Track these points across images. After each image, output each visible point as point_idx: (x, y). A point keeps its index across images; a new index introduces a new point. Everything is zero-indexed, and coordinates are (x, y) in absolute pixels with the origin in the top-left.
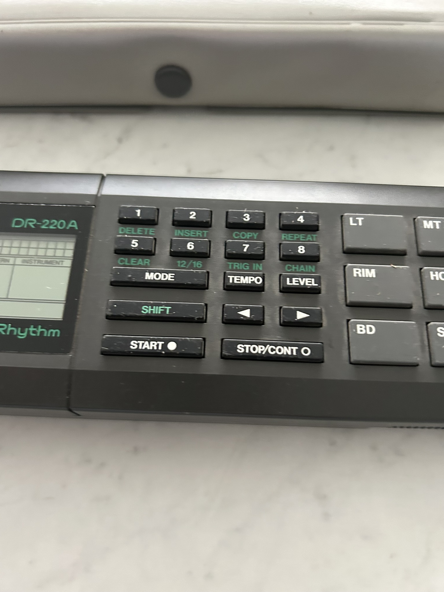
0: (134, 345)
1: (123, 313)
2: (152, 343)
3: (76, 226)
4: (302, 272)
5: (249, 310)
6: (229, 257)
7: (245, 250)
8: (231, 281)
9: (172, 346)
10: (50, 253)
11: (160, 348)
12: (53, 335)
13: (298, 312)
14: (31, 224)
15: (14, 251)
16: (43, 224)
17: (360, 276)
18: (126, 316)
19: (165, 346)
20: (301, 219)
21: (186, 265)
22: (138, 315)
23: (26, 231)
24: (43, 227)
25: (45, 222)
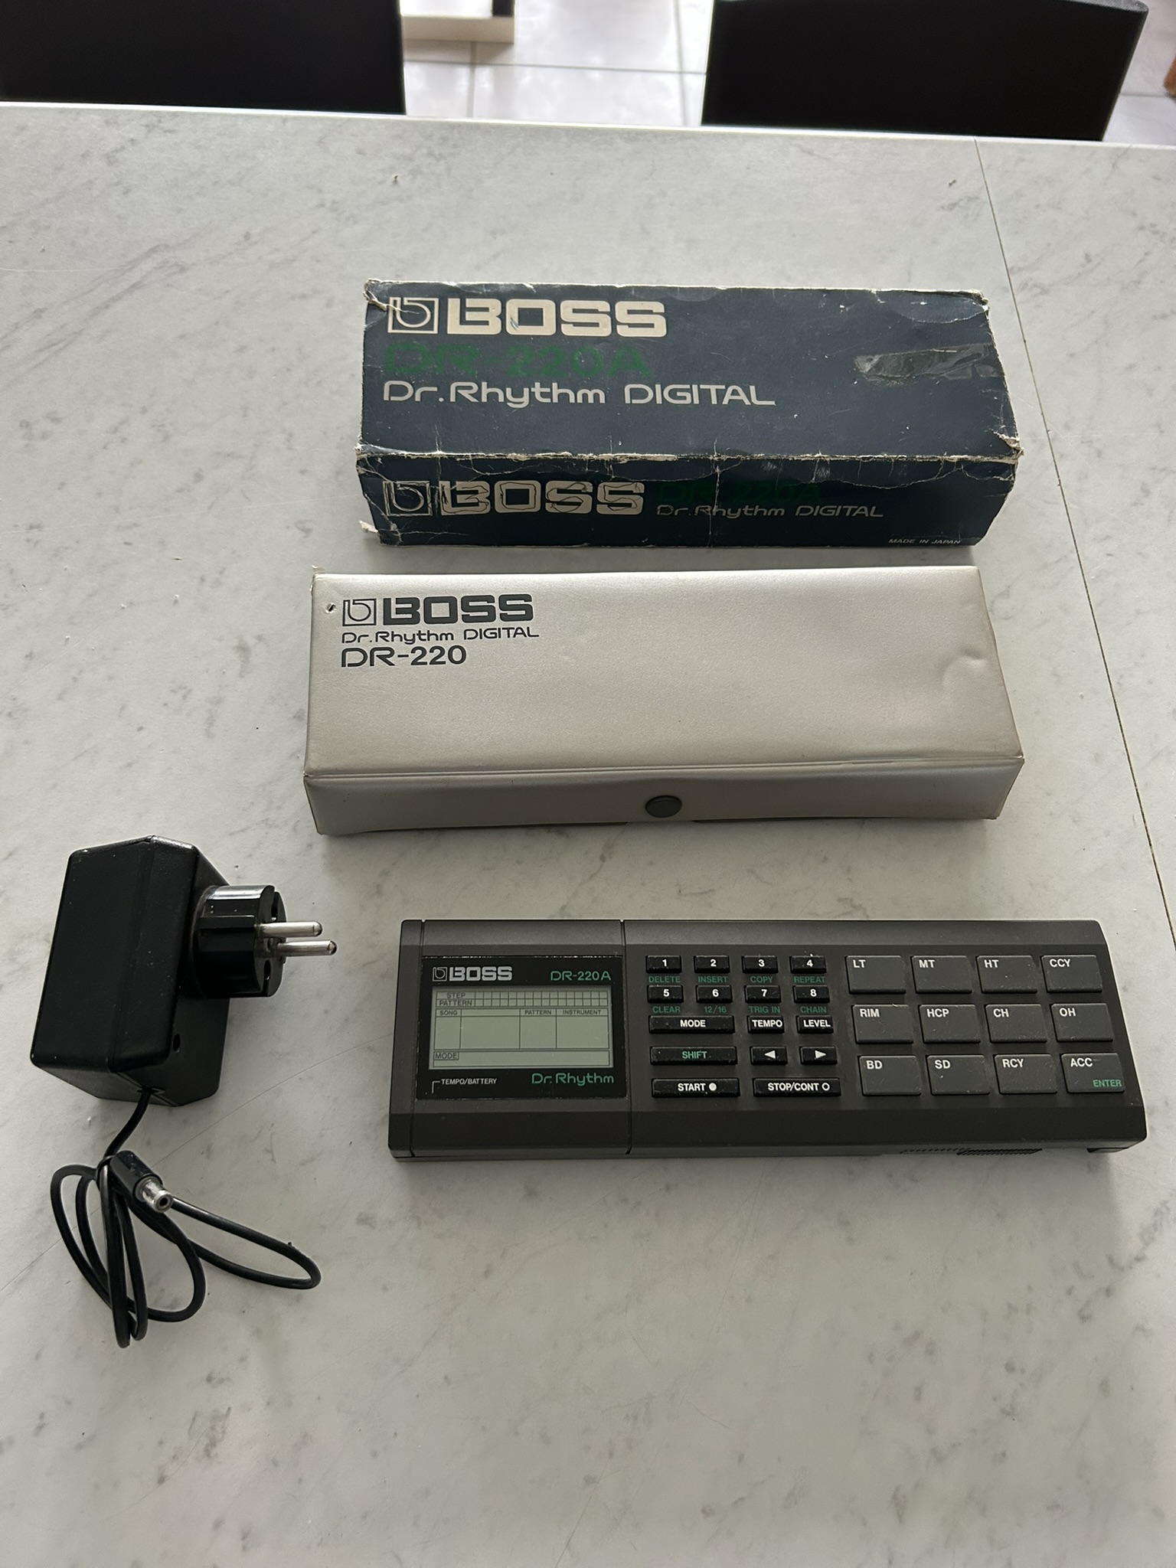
0: (681, 1088)
1: (667, 1059)
2: (695, 1085)
3: (608, 976)
4: (815, 1014)
5: (774, 1052)
6: (750, 1001)
7: (764, 995)
8: (755, 1025)
9: (713, 1087)
10: (587, 1003)
11: (703, 1089)
12: (608, 1081)
13: (816, 1052)
14: (567, 976)
15: (554, 1003)
16: (579, 976)
17: (866, 1015)
18: (670, 1061)
19: (707, 1087)
20: (810, 963)
21: (713, 1010)
22: (680, 1060)
23: (565, 983)
24: (579, 979)
25: (581, 974)
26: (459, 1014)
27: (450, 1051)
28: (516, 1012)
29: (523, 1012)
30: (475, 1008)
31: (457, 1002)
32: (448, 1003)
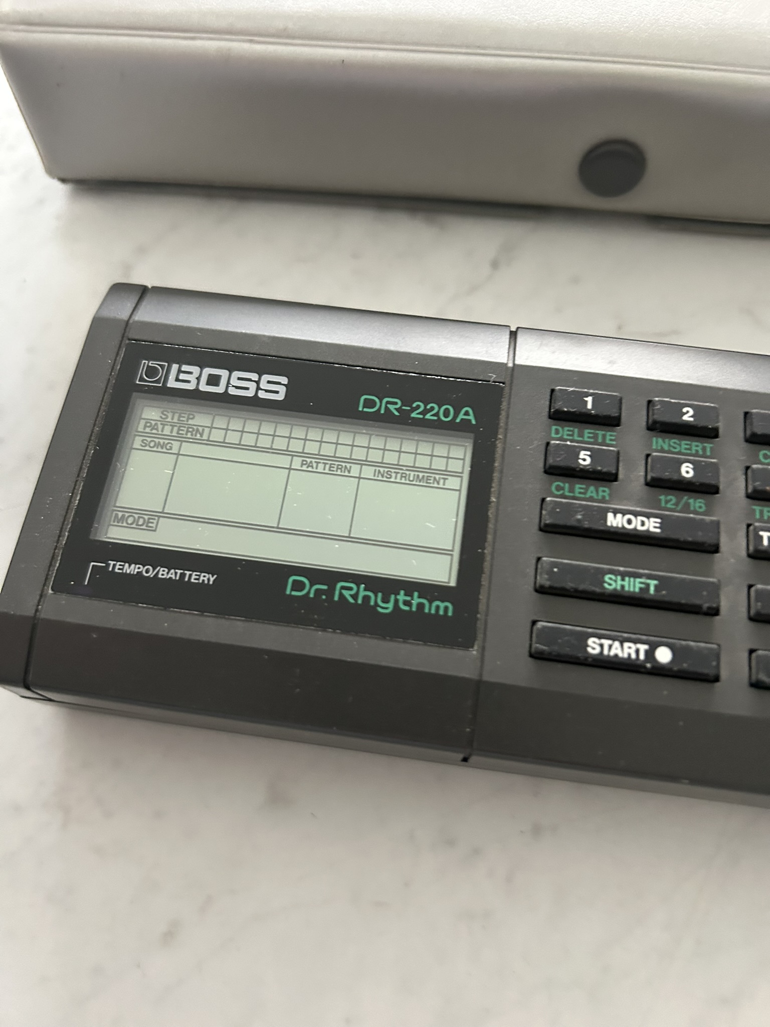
0: (594, 646)
1: (570, 585)
2: (626, 645)
3: (471, 417)
6: (756, 496)
8: (765, 542)
9: (664, 655)
10: (423, 462)
11: (642, 657)
12: (441, 612)
14: (391, 407)
15: (359, 454)
16: (413, 410)
18: (576, 591)
19: (650, 654)
21: (677, 504)
22: (598, 590)
23: (384, 420)
24: (414, 415)
25: (418, 407)
26: (175, 450)
27: (141, 512)
28: (285, 461)
29: (297, 463)
30: (209, 443)
31: (176, 429)
32: (160, 427)
